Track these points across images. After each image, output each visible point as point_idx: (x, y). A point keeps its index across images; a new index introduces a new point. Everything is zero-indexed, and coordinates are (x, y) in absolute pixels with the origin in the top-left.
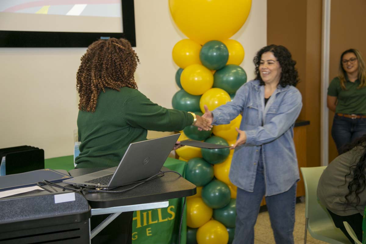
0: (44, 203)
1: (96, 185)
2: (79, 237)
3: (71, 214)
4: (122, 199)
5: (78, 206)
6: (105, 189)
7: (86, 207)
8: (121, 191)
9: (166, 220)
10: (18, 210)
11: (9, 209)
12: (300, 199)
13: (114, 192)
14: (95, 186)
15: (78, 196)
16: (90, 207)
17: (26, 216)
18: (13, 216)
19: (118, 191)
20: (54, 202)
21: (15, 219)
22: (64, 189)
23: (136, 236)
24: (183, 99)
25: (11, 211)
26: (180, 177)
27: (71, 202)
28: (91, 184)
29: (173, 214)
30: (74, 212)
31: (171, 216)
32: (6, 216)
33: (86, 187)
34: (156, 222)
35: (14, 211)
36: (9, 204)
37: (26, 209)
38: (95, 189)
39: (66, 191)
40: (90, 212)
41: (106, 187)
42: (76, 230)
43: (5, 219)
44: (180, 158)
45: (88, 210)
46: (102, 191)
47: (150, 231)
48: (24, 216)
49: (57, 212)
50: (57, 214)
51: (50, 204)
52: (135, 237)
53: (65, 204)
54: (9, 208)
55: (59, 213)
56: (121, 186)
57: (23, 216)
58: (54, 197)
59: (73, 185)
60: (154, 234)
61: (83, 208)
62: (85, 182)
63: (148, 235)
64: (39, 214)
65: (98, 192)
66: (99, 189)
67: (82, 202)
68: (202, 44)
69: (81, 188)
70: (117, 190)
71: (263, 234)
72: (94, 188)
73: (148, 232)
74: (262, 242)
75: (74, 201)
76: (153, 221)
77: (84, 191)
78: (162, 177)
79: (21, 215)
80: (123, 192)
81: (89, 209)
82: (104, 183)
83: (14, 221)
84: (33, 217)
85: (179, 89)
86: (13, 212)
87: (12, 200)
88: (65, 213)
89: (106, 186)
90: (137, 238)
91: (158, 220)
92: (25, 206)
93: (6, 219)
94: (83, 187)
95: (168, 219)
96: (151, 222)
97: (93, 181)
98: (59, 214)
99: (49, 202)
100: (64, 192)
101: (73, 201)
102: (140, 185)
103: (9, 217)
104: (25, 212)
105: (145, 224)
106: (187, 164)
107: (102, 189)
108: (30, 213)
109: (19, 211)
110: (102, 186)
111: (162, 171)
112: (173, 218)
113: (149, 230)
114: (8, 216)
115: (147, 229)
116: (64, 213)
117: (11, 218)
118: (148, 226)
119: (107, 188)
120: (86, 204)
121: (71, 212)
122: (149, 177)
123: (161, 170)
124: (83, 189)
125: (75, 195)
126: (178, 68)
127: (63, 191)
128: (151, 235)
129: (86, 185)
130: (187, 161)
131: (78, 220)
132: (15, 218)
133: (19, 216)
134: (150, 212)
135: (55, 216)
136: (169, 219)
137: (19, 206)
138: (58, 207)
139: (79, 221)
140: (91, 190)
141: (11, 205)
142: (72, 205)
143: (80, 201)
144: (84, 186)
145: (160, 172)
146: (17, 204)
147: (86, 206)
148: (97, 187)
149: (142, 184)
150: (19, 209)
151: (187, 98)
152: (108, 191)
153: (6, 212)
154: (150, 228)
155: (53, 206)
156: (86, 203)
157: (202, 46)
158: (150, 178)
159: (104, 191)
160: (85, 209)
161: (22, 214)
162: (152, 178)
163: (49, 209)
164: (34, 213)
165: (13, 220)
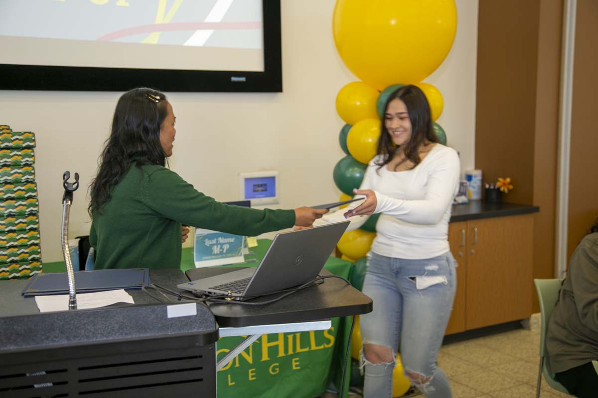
0: (153, 316)
1: (226, 293)
2: (201, 368)
3: (191, 334)
4: (263, 314)
5: (201, 322)
6: (238, 299)
7: (211, 325)
8: (261, 303)
9: (322, 347)
10: (116, 325)
11: (103, 324)
12: (522, 323)
13: (252, 304)
14: (224, 295)
15: (201, 309)
16: (217, 326)
17: (126, 334)
18: (109, 334)
19: (257, 304)
20: (167, 315)
21: (111, 338)
22: (180, 298)
23: (277, 369)
24: (351, 170)
25: (106, 327)
26: (347, 285)
27: (190, 317)
28: (218, 292)
29: (332, 338)
30: (194, 331)
31: (328, 341)
32: (99, 333)
33: (211, 295)
34: (307, 349)
35: (110, 327)
36: (104, 316)
37: (126, 324)
38: (223, 299)
39: (183, 300)
40: (217, 332)
41: (240, 297)
42: (195, 357)
43: (97, 337)
44: (344, 257)
45: (214, 329)
46: (234, 302)
47: (298, 363)
48: (124, 334)
49: (171, 330)
50: (170, 334)
51: (161, 319)
52: (276, 371)
53: (182, 319)
54: (103, 322)
55: (173, 331)
56: (261, 296)
57: (122, 335)
58: (166, 308)
59: (192, 292)
60: (303, 368)
61: (208, 326)
62: (209, 288)
63: (294, 368)
64: (146, 332)
65: (228, 303)
66: (229, 299)
67: (206, 317)
68: (381, 90)
69: (204, 297)
70: (257, 302)
71: (465, 373)
72: (223, 297)
73: (294, 364)
74: (463, 385)
75: (196, 316)
76: (302, 347)
77: (209, 301)
78: (322, 285)
79: (119, 333)
80: (265, 305)
81: (216, 328)
82: (237, 291)
83: (110, 342)
84: (137, 336)
85: (344, 155)
86: (108, 329)
87: (107, 311)
88: (182, 332)
89: (240, 295)
90: (277, 372)
91: (310, 348)
92: (126, 320)
93: (99, 338)
94: (207, 296)
95: (324, 346)
96: (299, 350)
97: (220, 287)
98: (173, 333)
99: (159, 316)
100: (179, 302)
101: (192, 316)
102: (289, 295)
103: (103, 335)
104: (125, 329)
105: (291, 352)
106: (354, 266)
107: (233, 300)
108: (133, 330)
109: (117, 328)
110: (234, 294)
111: (321, 276)
112: (332, 344)
113: (296, 361)
114: (101, 333)
115: (294, 360)
116: (180, 332)
117: (106, 336)
118: (295, 355)
119: (242, 298)
120: (211, 320)
121: (190, 331)
122: (303, 284)
123: (319, 275)
124: (206, 297)
125: (197, 307)
126: (343, 124)
127: (178, 299)
128: (299, 368)
129: (210, 293)
130: (353, 261)
131: (201, 342)
132: (111, 336)
133: (117, 334)
134: (298, 336)
135: (168, 336)
136: (327, 346)
137: (117, 319)
138: (172, 324)
139: (201, 345)
140: (219, 300)
141: (106, 318)
142: (191, 322)
143: (203, 316)
144: (208, 294)
145: (318, 277)
146: (115, 316)
147: (212, 323)
148: (227, 296)
149: (292, 294)
150: (117, 323)
151: (356, 169)
152: (243, 303)
153: (99, 328)
154: (297, 359)
155: (164, 322)
156: (213, 319)
157: (380, 92)
158: (305, 285)
159: (238, 302)
160: (210, 328)
161: (121, 331)
162: (307, 285)
163: (160, 325)
164: (138, 331)
165: (108, 339)
